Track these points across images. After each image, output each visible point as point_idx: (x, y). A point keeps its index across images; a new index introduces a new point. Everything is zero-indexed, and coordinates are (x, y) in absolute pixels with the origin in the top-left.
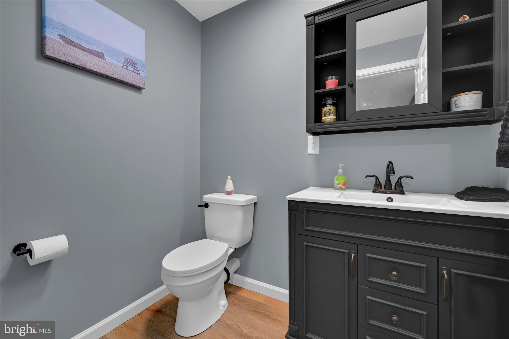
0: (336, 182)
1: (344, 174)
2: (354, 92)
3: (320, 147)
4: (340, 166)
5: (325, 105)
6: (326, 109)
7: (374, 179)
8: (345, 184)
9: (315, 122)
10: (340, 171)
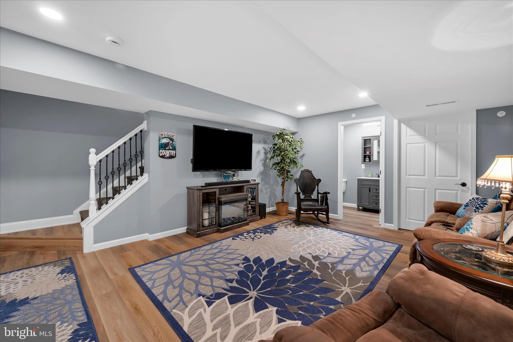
0: (369, 176)
1: (371, 174)
2: (373, 156)
3: (365, 167)
4: (370, 172)
5: (366, 158)
6: (367, 159)
7: (378, 175)
8: (371, 176)
9: (364, 162)
10: (370, 173)
